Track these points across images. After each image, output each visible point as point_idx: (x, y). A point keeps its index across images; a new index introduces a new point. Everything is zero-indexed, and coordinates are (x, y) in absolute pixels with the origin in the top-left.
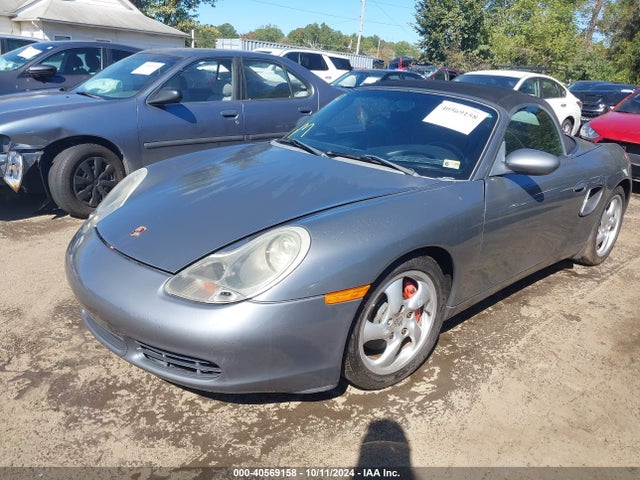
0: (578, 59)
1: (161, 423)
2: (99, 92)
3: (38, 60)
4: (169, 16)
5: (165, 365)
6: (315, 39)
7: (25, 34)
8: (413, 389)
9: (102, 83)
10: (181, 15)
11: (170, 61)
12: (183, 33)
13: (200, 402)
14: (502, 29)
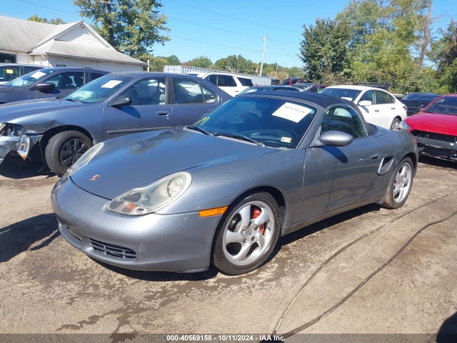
0: (412, 79)
1: (102, 290)
2: (81, 99)
3: (43, 79)
4: (134, 51)
5: (105, 253)
6: (234, 66)
7: (37, 63)
8: (258, 276)
9: (83, 94)
10: (141, 50)
11: (126, 80)
12: (142, 62)
13: (127, 280)
14: (360, 59)
